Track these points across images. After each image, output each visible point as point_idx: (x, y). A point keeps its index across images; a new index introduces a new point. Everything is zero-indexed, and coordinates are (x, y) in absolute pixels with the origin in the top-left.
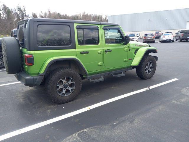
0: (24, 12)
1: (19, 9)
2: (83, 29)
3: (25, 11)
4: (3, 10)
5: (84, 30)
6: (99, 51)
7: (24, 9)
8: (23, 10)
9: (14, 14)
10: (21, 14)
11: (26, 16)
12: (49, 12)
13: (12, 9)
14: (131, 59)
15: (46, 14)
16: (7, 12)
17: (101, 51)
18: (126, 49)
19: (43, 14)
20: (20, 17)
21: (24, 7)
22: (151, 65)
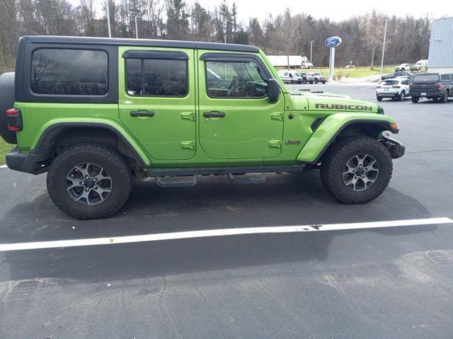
0: (233, 17)
1: (224, 10)
2: (142, 59)
3: (234, 14)
4: (193, 14)
5: (145, 60)
6: (184, 114)
7: (234, 10)
8: (232, 12)
9: (212, 23)
10: (226, 22)
11: (235, 25)
12: (288, 14)
13: (211, 11)
14: (298, 143)
15: (279, 19)
16: (201, 18)
17: (188, 113)
18: (276, 114)
19: (273, 21)
20: (223, 28)
21: (234, 5)
22: (371, 166)
